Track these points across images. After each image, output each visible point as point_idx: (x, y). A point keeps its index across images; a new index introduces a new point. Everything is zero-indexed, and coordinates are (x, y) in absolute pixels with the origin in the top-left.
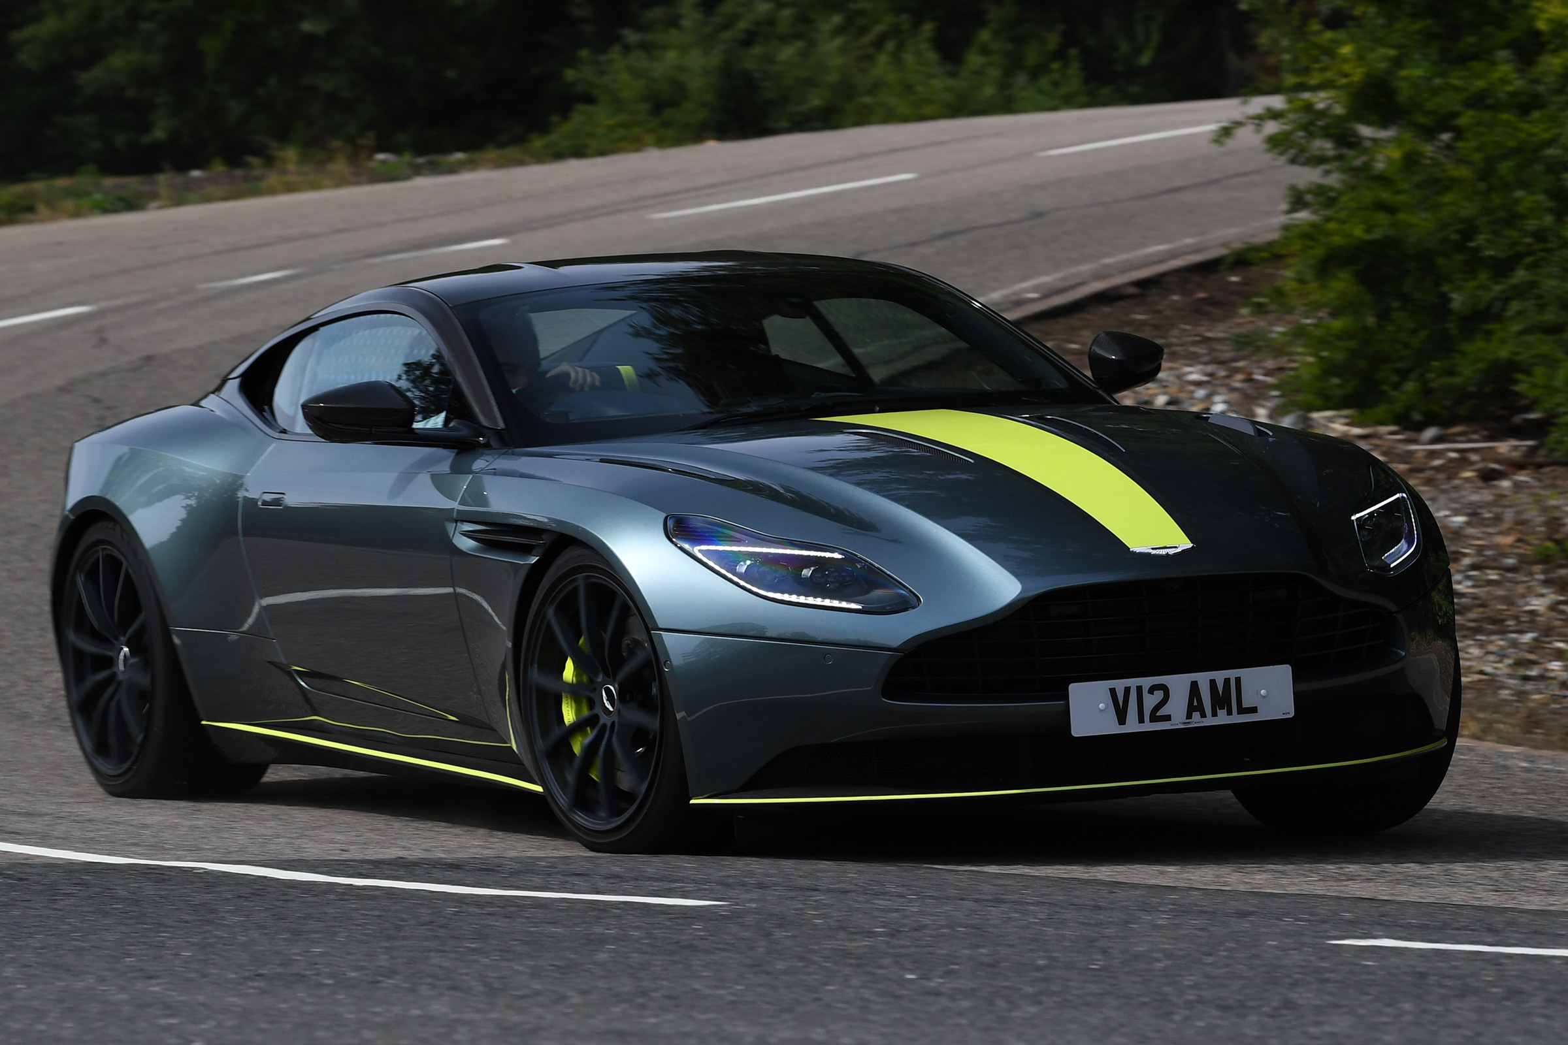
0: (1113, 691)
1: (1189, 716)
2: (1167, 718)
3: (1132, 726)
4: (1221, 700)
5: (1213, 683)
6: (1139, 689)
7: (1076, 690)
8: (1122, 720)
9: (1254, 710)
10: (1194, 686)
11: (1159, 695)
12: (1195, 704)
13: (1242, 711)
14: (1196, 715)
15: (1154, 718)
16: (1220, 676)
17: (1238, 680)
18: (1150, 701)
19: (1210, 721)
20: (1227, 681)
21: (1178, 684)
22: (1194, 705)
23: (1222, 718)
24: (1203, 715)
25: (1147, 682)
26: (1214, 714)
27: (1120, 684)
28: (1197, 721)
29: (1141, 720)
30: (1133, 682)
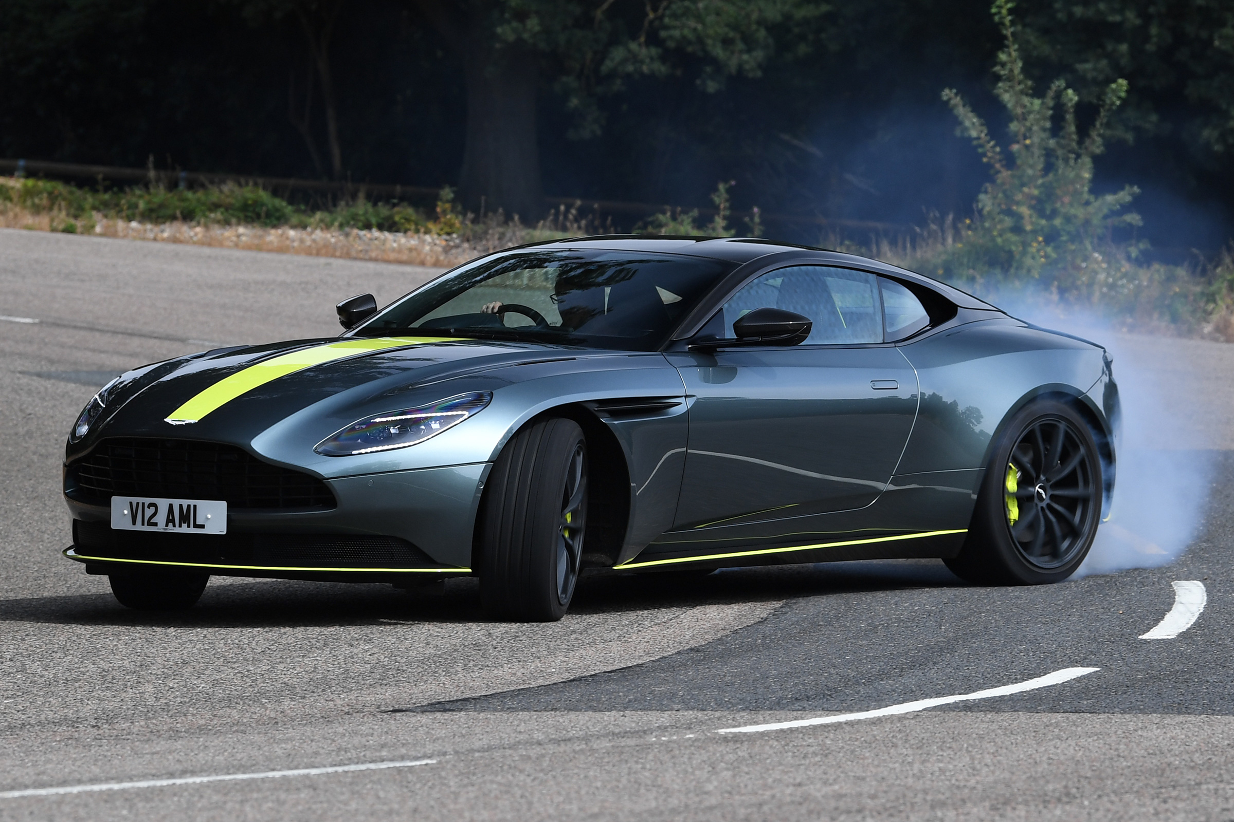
0: (131, 503)
1: (167, 525)
2: (156, 524)
3: (139, 527)
4: (185, 518)
5: (181, 506)
6: (143, 504)
7: (115, 500)
8: (134, 523)
9: (203, 526)
10: (171, 506)
11: (153, 509)
12: (171, 518)
13: (196, 526)
14: (171, 525)
15: (150, 524)
16: (185, 502)
17: (195, 506)
18: (149, 512)
19: (177, 530)
20: (189, 506)
21: (163, 504)
22: (170, 520)
23: (184, 529)
24: (174, 526)
25: (148, 500)
26: (180, 526)
27: (135, 500)
28: (171, 529)
29: (143, 524)
30: (141, 500)
